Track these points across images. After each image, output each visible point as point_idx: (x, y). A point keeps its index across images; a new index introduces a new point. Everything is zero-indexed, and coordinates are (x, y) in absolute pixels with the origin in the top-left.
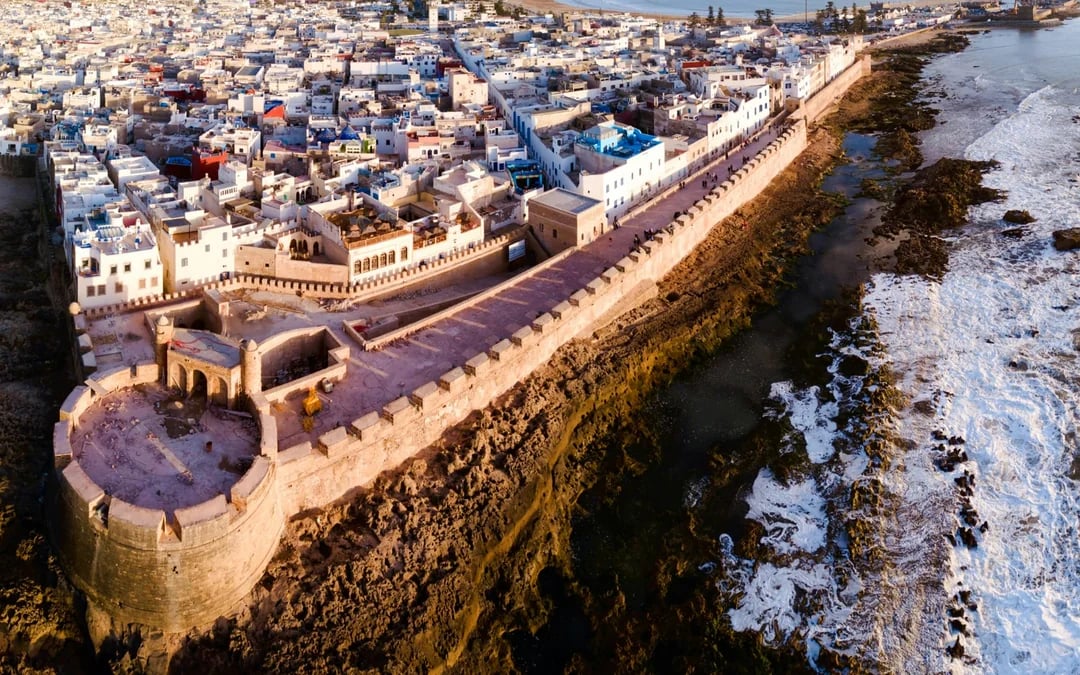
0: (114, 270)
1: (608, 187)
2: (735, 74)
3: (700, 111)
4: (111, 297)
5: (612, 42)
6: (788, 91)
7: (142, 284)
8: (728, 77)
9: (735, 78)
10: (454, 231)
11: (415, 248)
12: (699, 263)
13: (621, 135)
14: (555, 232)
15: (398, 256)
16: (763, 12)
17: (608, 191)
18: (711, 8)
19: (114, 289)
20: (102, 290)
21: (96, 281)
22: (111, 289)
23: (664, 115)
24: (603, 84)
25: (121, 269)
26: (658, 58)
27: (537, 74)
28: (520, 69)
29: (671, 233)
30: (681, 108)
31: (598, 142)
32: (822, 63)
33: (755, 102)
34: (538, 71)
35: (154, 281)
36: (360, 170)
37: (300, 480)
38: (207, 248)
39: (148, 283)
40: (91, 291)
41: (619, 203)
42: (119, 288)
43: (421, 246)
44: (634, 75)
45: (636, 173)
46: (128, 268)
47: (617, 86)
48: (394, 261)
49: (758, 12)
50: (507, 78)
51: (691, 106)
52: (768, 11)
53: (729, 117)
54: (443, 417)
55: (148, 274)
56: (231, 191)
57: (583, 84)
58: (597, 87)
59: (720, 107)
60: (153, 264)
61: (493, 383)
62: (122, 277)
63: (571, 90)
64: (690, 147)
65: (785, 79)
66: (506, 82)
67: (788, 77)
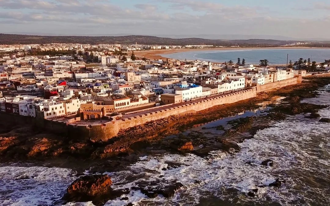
0: (53, 109)
1: (184, 94)
2: (232, 74)
3: (217, 82)
4: (52, 116)
5: (189, 68)
6: (254, 81)
7: (60, 112)
8: (230, 75)
9: (232, 75)
10: (141, 100)
11: (131, 102)
12: (209, 110)
13: (189, 85)
14: (168, 101)
15: (126, 104)
16: (263, 61)
17: (184, 95)
18: (239, 59)
19: (53, 114)
20: (50, 114)
21: (49, 112)
22: (52, 114)
23: (204, 83)
24: (184, 77)
25: (54, 109)
26: (207, 72)
27: (158, 75)
28: (151, 74)
29: (201, 102)
30: (210, 81)
31: (181, 86)
32: (272, 75)
33: (238, 82)
34: (159, 74)
35: (63, 111)
36: (107, 91)
37: (120, 124)
38: (74, 104)
39: (61, 112)
40: (47, 114)
41: (187, 99)
42: (54, 113)
43: (132, 102)
44: (196, 74)
45: (193, 93)
46: (56, 108)
47: (189, 77)
48: (125, 105)
49: (261, 61)
50: (147, 76)
51: (214, 81)
52: (266, 60)
53: (227, 85)
54: (146, 120)
55: (61, 110)
56: (70, 96)
57: (176, 76)
58: (182, 77)
59: (224, 82)
60: (62, 107)
61: (156, 117)
62: (55, 111)
63: (172, 78)
64: (211, 90)
65: (253, 77)
66: (146, 77)
67: (254, 77)
